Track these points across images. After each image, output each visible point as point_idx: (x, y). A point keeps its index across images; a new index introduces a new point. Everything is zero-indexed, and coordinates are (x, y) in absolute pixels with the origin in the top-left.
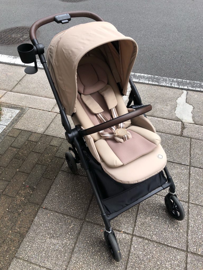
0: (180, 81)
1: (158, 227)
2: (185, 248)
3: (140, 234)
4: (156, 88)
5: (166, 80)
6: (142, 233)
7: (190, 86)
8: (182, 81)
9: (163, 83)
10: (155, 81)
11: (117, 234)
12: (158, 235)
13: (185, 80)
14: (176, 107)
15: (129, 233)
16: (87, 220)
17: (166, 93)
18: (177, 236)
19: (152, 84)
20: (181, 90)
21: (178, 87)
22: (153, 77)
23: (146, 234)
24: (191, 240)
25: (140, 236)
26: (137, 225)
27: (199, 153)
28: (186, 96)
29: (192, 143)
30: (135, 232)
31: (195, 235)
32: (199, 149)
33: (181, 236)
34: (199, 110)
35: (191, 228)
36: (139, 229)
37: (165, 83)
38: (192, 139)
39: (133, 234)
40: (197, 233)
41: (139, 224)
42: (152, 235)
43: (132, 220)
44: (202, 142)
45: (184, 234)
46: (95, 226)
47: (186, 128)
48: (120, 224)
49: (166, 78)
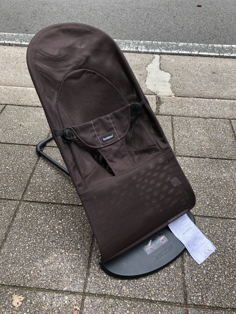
0: (149, 43)
2: (183, 299)
3: (99, 290)
5: (129, 44)
6: (102, 285)
7: (163, 48)
8: (152, 43)
11: (54, 298)
12: (132, 284)
13: (156, 42)
14: (147, 76)
15: (77, 292)
18: (165, 279)
20: (151, 55)
21: (147, 51)
23: (110, 286)
24: (191, 282)
25: (99, 292)
26: (92, 273)
27: (187, 135)
28: (159, 62)
29: (174, 123)
30: (88, 288)
31: (195, 271)
32: (186, 130)
33: (173, 277)
34: (179, 78)
35: (188, 258)
36: (96, 280)
37: (128, 47)
38: (174, 117)
39: (84, 292)
40: (199, 266)
41: (96, 268)
42: (121, 287)
43: (83, 264)
44: (188, 120)
45: (178, 272)
46: (8, 290)
47: (164, 103)
48: (59, 277)
49: (129, 40)
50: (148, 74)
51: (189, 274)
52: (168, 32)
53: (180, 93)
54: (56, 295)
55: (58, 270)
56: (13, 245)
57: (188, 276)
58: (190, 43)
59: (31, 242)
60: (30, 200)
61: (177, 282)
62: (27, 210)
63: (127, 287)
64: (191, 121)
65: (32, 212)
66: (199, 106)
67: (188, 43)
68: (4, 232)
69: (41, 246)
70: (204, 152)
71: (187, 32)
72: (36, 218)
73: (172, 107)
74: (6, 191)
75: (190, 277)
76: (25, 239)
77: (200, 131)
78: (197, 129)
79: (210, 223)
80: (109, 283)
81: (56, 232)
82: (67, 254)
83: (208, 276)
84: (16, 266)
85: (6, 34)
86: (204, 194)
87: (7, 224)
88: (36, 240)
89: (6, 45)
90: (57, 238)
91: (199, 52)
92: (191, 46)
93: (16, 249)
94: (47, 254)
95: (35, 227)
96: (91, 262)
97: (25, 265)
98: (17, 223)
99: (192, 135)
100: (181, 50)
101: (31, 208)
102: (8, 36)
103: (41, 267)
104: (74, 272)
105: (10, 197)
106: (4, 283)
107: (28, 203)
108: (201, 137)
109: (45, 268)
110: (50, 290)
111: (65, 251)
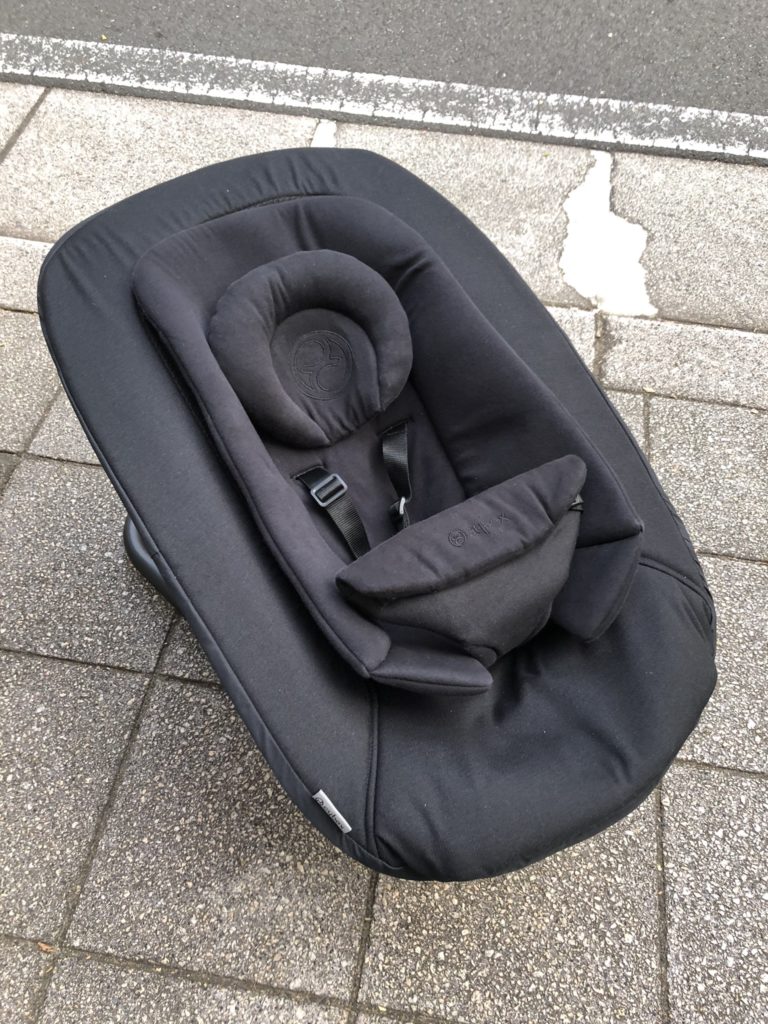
0: (578, 104)
1: (500, 931)
3: (398, 995)
4: (463, 145)
5: (509, 104)
6: (409, 982)
7: (626, 129)
8: (588, 104)
9: (494, 118)
10: (453, 108)
11: (261, 1010)
12: (502, 986)
13: (602, 101)
14: (566, 236)
15: (331, 999)
16: (76, 943)
17: (512, 170)
18: (605, 975)
19: (441, 125)
20: (582, 153)
21: (568, 134)
22: (441, 91)
23: (433, 985)
24: (685, 991)
25: (399, 1004)
26: (377, 937)
27: (694, 469)
28: (611, 181)
29: (652, 421)
30: (366, 987)
31: (702, 956)
32: (691, 451)
33: (629, 974)
34: (675, 249)
35: (682, 911)
36: (389, 963)
37: (506, 119)
38: (654, 400)
39: (354, 1001)
40: (714, 942)
41: (391, 924)
42: (469, 991)
43: (351, 907)
44: (701, 413)
45: (646, 955)
46: (123, 975)
47: (621, 342)
48: (277, 944)
49: (510, 90)
50: (568, 227)
51: (682, 968)
52: (646, 61)
53: (677, 306)
54: (267, 1002)
55: (274, 922)
56: (135, 824)
57: (677, 972)
58: (721, 110)
59: (188, 822)
60: (184, 674)
61: (643, 991)
62: (173, 708)
63: (487, 994)
64: (711, 416)
65: (191, 718)
66: (741, 364)
67: (716, 112)
68: (107, 781)
69: (221, 837)
70: (748, 539)
71: (710, 65)
72: (201, 740)
73: (647, 360)
74: (107, 640)
75: (685, 976)
76: (171, 810)
77: (739, 458)
78: (729, 451)
79: (755, 797)
80: (430, 977)
81: (266, 793)
82: (302, 870)
83: (742, 978)
84: (145, 898)
85: (90, 45)
86: (739, 690)
87: (114, 752)
88: (204, 816)
89: (92, 91)
90: (268, 813)
91: (751, 146)
92: (723, 124)
93: (145, 840)
94: (240, 863)
95: (200, 771)
96: (374, 902)
97: (172, 894)
98: (144, 753)
99: (712, 473)
100: (689, 136)
101: (187, 702)
102: (96, 54)
103: (221, 907)
104: (322, 930)
105: (120, 661)
106: (110, 950)
107: (176, 686)
108: (741, 483)
109: (233, 909)
110: (248, 985)
111: (294, 859)
